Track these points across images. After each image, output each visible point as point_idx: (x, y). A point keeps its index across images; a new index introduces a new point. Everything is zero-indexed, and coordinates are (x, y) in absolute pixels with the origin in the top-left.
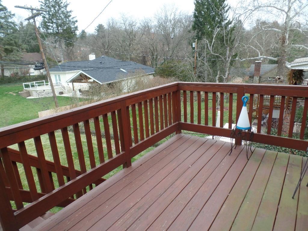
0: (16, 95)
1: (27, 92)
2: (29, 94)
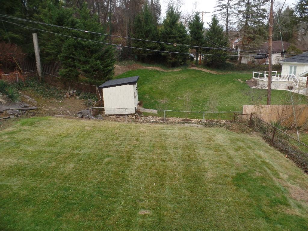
0: (243, 83)
1: (254, 81)
2: (255, 83)
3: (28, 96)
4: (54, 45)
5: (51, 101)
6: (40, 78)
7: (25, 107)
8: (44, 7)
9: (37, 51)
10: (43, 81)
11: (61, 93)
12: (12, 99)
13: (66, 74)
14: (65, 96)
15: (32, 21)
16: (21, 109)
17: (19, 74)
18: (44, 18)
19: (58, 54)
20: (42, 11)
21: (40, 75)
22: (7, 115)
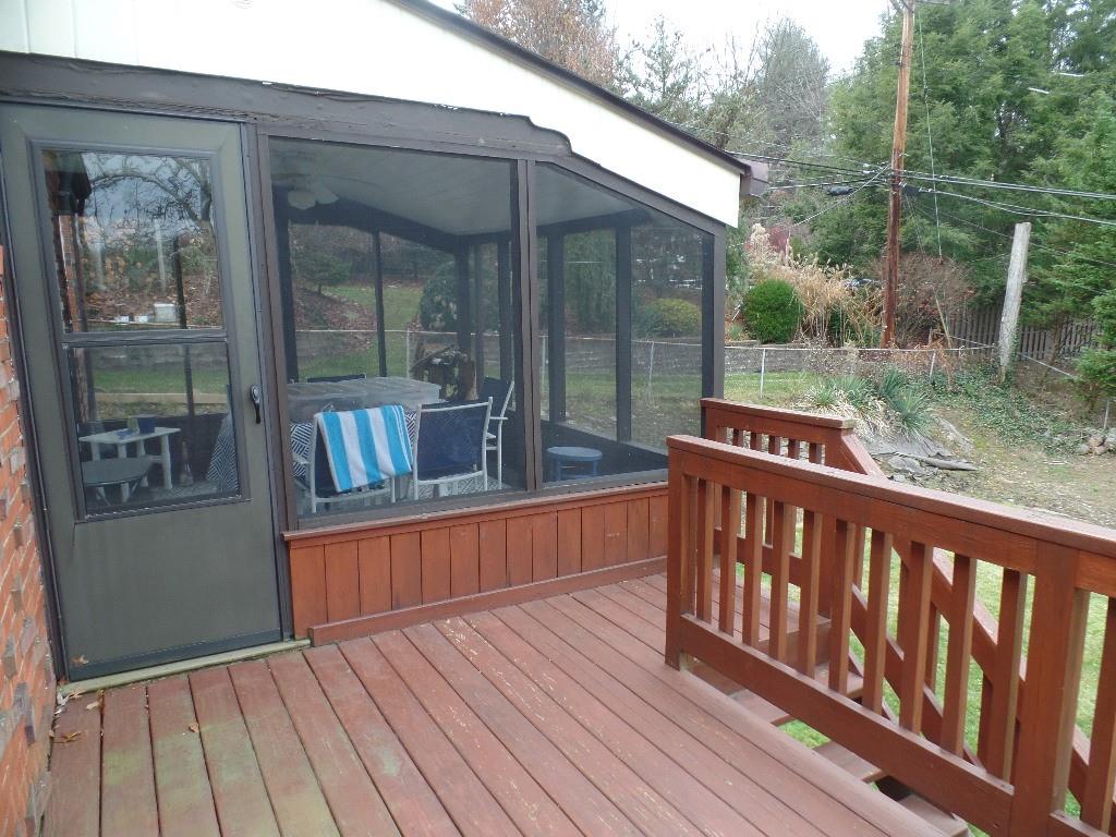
3: (952, 423)
4: (1088, 262)
5: (1025, 453)
6: (1003, 370)
7: (938, 455)
8: (1077, 131)
9: (1015, 281)
10: (1011, 381)
11: (1068, 433)
12: (908, 426)
13: (1108, 368)
14: (1084, 447)
15: (1021, 187)
16: (926, 462)
17: (941, 350)
18: (1068, 169)
19: (1096, 294)
20: (1068, 146)
21: (1005, 360)
22: (887, 469)
